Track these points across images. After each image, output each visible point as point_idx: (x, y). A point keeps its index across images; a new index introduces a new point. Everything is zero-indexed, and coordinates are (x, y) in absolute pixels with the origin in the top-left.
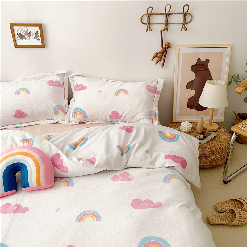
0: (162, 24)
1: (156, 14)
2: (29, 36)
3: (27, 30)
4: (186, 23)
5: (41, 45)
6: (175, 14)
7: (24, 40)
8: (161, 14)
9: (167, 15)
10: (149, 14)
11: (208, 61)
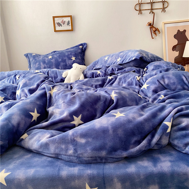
0: (148, 10)
1: (144, 3)
2: (64, 24)
3: (63, 20)
4: (164, 8)
5: (71, 29)
6: (157, 2)
7: (60, 26)
8: (148, 3)
9: (152, 3)
10: (140, 4)
11: (185, 31)
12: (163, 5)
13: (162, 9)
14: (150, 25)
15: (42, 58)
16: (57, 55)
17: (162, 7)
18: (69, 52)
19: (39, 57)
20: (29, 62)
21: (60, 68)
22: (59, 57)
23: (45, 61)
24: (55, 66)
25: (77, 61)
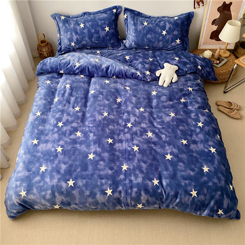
11: (231, 3)
15: (73, 25)
18: (103, 19)
19: (69, 23)
21: (93, 40)
22: (92, 26)
23: (77, 31)
24: (88, 38)
25: (111, 31)
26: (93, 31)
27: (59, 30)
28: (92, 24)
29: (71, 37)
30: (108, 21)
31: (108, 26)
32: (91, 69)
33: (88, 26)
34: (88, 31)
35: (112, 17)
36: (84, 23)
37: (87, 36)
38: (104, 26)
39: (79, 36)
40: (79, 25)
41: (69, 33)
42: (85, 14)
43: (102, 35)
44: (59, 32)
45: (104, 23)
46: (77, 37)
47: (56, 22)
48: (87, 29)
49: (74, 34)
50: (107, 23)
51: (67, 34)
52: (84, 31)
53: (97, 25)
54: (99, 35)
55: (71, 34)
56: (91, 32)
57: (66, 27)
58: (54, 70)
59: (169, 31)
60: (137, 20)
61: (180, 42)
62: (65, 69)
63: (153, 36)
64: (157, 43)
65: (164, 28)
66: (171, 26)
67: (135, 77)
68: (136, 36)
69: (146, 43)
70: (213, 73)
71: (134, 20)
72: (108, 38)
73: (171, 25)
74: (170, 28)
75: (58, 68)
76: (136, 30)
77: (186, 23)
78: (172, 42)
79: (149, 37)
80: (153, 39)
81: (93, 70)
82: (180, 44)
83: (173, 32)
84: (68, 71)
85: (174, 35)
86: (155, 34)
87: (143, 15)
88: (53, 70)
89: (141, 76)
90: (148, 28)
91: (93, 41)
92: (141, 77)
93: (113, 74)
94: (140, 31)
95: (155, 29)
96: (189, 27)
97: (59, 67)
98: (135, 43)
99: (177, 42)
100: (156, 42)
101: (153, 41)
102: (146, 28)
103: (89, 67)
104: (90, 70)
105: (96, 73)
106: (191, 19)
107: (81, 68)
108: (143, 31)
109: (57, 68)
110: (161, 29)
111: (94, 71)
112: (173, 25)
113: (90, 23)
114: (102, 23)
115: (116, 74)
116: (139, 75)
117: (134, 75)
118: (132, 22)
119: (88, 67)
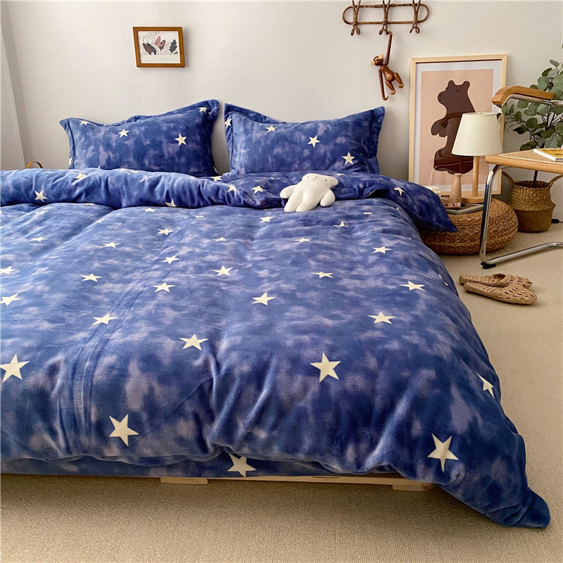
0: (378, 23)
1: (367, 6)
2: (161, 48)
3: (159, 38)
4: (419, 22)
5: (179, 62)
6: (400, 5)
7: (153, 53)
8: (376, 7)
9: (387, 8)
10: (356, 6)
11: (467, 84)
12: (416, 13)
13: (412, 25)
14: (379, 63)
15: (102, 133)
16: (140, 128)
17: (412, 19)
18: (172, 121)
19: (95, 131)
20: (72, 142)
21: (147, 162)
22: (146, 134)
23: (111, 142)
24: (134, 158)
25: (190, 145)
26: (148, 142)
27: (74, 148)
28: (147, 130)
29: (94, 155)
30: (185, 124)
31: (184, 134)
32: (114, 185)
33: (138, 132)
34: (135, 142)
35: (195, 119)
36: (129, 129)
37: (132, 154)
38: (174, 133)
39: (113, 153)
40: (117, 133)
41: (91, 148)
42: (136, 118)
43: (168, 153)
44: (72, 154)
45: (175, 128)
46: (109, 156)
47: (70, 135)
48: (134, 139)
49: (101, 149)
50: (181, 127)
51: (87, 151)
52: (126, 143)
53: (159, 131)
54: (161, 151)
55: (96, 150)
56: (142, 144)
57: (87, 137)
58: (23, 189)
59: (324, 136)
60: (253, 125)
61: (353, 160)
62: (50, 185)
63: (287, 149)
64: (299, 165)
65: (313, 133)
66: (330, 128)
67: (224, 197)
68: (248, 153)
69: (273, 166)
70: (439, 209)
71: (245, 125)
72: (183, 160)
73: (329, 126)
74: (326, 132)
75: (32, 185)
76: (249, 141)
77: (366, 124)
78: (334, 162)
79: (278, 152)
80: (287, 156)
81: (118, 186)
82: (355, 165)
83: (335, 137)
84: (55, 190)
85: (336, 145)
86: (292, 145)
87: (267, 119)
88: (20, 190)
89: (239, 193)
90: (277, 134)
91: (145, 164)
92: (238, 196)
93: (168, 193)
94: (258, 142)
95: (292, 136)
96: (377, 138)
97: (35, 183)
98: (246, 170)
99: (345, 160)
100: (295, 162)
101: (289, 160)
102: (272, 136)
103: (109, 180)
104: (110, 186)
105: (126, 196)
106: (379, 121)
107: (89, 182)
108: (264, 142)
109: (30, 184)
110: (305, 134)
111: (121, 190)
112: (335, 126)
113: (143, 128)
114: (169, 128)
115: (176, 192)
116: (233, 192)
117: (220, 192)
118: (242, 129)
119: (107, 180)
